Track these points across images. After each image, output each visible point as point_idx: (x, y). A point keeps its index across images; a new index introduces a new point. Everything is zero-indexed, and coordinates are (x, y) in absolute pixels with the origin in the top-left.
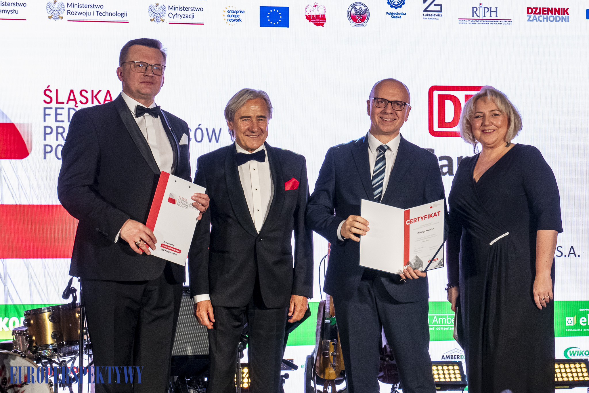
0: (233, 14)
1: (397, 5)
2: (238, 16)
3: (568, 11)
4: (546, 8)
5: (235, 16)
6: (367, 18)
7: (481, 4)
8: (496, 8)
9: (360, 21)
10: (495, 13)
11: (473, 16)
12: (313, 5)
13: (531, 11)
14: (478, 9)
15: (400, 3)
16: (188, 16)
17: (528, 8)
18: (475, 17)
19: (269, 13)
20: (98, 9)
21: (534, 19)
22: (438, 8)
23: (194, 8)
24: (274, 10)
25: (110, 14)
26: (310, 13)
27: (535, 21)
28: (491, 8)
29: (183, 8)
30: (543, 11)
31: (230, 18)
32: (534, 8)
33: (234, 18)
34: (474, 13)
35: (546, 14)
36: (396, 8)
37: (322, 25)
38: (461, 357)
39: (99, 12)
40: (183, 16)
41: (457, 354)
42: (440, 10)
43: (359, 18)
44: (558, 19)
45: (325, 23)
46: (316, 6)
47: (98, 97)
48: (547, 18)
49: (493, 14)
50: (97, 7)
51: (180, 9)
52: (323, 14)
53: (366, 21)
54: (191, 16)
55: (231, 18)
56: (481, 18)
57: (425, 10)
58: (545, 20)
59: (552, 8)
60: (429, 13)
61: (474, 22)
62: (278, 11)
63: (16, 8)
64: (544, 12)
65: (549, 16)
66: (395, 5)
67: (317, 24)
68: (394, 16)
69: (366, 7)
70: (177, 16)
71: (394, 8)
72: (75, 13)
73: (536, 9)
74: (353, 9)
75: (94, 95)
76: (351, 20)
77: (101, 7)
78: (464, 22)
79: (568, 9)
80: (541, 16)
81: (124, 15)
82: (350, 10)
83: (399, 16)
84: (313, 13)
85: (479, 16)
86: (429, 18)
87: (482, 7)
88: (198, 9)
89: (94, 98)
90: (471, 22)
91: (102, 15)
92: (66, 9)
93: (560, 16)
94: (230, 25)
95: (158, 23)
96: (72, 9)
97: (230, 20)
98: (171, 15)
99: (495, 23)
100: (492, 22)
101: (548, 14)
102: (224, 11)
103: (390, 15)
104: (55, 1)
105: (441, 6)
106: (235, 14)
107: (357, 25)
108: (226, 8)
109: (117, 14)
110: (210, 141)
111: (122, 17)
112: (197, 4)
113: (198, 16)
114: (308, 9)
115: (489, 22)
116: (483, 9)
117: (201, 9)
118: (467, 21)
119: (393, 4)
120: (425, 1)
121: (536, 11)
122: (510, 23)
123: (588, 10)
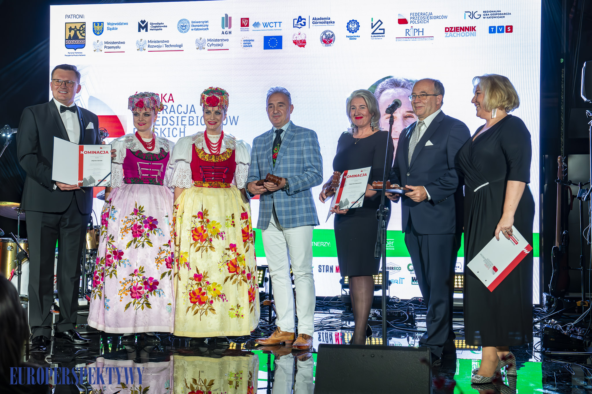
0: (247, 42)
1: (354, 31)
2: (250, 43)
3: (475, 29)
4: (459, 27)
6: (333, 40)
7: (412, 27)
8: (423, 29)
9: (329, 43)
10: (422, 32)
11: (406, 35)
12: (298, 34)
13: (448, 30)
14: (410, 30)
15: (356, 29)
16: (219, 45)
17: (446, 28)
18: (408, 36)
19: (269, 41)
20: (165, 43)
21: (450, 36)
22: (382, 31)
24: (272, 38)
25: (173, 46)
26: (296, 39)
27: (451, 36)
28: (419, 29)
30: (457, 29)
31: (245, 45)
32: (450, 28)
33: (248, 45)
34: (407, 33)
35: (459, 31)
36: (353, 33)
37: (304, 46)
38: (395, 268)
39: (166, 45)
41: (392, 266)
42: (383, 32)
43: (328, 41)
44: (468, 34)
45: (306, 45)
47: (165, 98)
48: (459, 34)
49: (421, 34)
50: (166, 42)
52: (305, 39)
53: (332, 42)
55: (246, 45)
56: (412, 37)
57: (373, 33)
58: (458, 36)
59: (464, 27)
60: (375, 35)
61: (406, 40)
62: (275, 39)
63: (119, 45)
65: (461, 33)
67: (300, 46)
68: (351, 38)
69: (333, 33)
71: (351, 33)
72: (153, 46)
73: (452, 28)
74: (324, 35)
75: (163, 97)
76: (323, 43)
77: (168, 41)
78: (400, 40)
79: (475, 27)
80: (455, 33)
81: (181, 46)
82: (322, 36)
83: (355, 38)
84: (298, 39)
85: (410, 34)
86: (375, 39)
88: (225, 40)
89: (163, 99)
90: (404, 40)
91: (168, 47)
92: (148, 44)
93: (469, 32)
94: (245, 49)
95: (201, 50)
96: (151, 44)
98: (209, 45)
100: (420, 39)
101: (461, 31)
102: (242, 41)
103: (349, 38)
104: (141, 40)
105: (384, 29)
106: (248, 42)
107: (326, 46)
108: (243, 39)
109: (177, 46)
110: (232, 124)
112: (225, 37)
113: (226, 45)
114: (295, 37)
115: (417, 39)
116: (413, 30)
117: (227, 40)
118: (402, 39)
119: (351, 30)
120: (372, 27)
121: (451, 30)
122: (433, 39)
123: (490, 27)
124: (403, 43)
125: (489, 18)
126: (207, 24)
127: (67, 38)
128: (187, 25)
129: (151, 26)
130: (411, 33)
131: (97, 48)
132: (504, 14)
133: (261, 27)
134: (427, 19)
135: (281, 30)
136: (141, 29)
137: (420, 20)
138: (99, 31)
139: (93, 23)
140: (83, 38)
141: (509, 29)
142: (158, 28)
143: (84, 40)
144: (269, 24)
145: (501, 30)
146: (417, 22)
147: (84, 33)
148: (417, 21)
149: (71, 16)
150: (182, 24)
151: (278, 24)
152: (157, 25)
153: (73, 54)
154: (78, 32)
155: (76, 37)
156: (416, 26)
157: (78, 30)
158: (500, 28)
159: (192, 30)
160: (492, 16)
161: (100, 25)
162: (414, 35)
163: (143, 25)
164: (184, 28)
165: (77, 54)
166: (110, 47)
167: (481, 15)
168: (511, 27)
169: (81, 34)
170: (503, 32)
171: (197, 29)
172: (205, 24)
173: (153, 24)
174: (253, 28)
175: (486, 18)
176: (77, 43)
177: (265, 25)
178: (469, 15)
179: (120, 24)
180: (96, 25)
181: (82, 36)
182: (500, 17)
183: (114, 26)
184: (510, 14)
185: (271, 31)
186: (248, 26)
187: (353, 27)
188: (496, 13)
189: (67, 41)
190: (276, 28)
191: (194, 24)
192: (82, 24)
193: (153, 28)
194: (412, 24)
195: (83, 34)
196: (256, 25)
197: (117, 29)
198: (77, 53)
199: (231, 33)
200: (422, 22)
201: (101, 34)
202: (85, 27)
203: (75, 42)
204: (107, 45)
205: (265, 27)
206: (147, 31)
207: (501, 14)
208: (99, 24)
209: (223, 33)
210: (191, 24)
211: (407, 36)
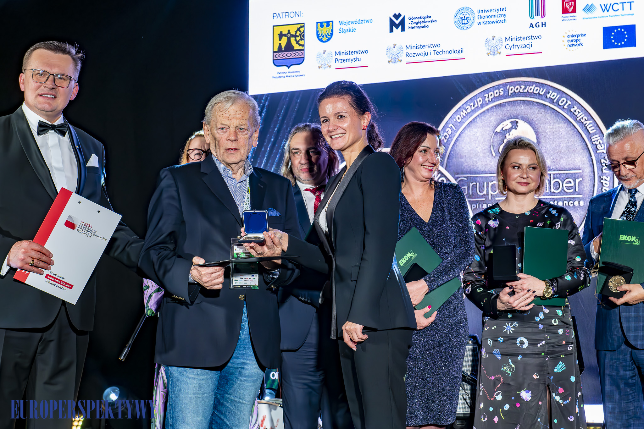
0: (573, 38)
2: (578, 40)
5: (576, 40)
16: (526, 46)
20: (435, 49)
23: (532, 36)
24: (619, 29)
25: (447, 52)
29: (520, 38)
31: (570, 43)
39: (436, 52)
40: (520, 46)
50: (435, 46)
51: (517, 40)
54: (528, 46)
55: (572, 43)
62: (623, 30)
63: (359, 56)
70: (514, 46)
72: (413, 55)
77: (439, 46)
81: (460, 52)
88: (535, 38)
91: (439, 54)
92: (405, 51)
94: (570, 50)
95: (495, 56)
96: (410, 51)
97: (570, 46)
98: (507, 47)
102: (564, 37)
104: (394, 45)
106: (576, 38)
108: (566, 33)
109: (453, 51)
111: (459, 53)
112: (535, 32)
113: (536, 45)
117: (540, 37)
126: (504, 13)
127: (276, 50)
128: (470, 16)
129: (410, 21)
131: (323, 63)
133: (598, 11)
135: (632, 15)
136: (394, 28)
138: (326, 36)
139: (317, 23)
140: (301, 48)
142: (422, 25)
143: (303, 52)
144: (612, 6)
147: (301, 39)
149: (281, 15)
150: (461, 16)
151: (627, 6)
152: (420, 20)
153: (285, 75)
154: (292, 39)
155: (289, 47)
157: (293, 36)
159: (479, 24)
161: (328, 25)
163: (397, 22)
164: (466, 22)
165: (292, 74)
166: (344, 60)
169: (297, 42)
171: (487, 23)
172: (500, 13)
173: (413, 18)
174: (584, 15)
176: (291, 57)
177: (604, 8)
179: (360, 22)
180: (322, 26)
181: (300, 45)
183: (351, 26)
185: (616, 17)
186: (574, 11)
189: (275, 54)
190: (623, 13)
191: (482, 14)
192: (299, 26)
193: (413, 25)
195: (301, 42)
196: (589, 8)
197: (354, 30)
198: (291, 72)
199: (545, 24)
201: (329, 40)
202: (304, 31)
203: (289, 55)
204: (339, 57)
205: (604, 11)
206: (403, 30)
208: (325, 24)
209: (532, 25)
210: (477, 14)
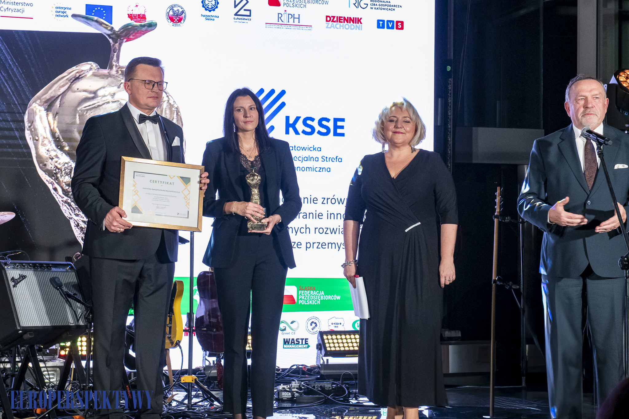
0: (61, 10)
1: (211, 8)
2: (65, 12)
3: (361, 21)
4: (342, 17)
5: (63, 12)
6: (183, 19)
7: (285, 11)
8: (299, 15)
9: (177, 22)
10: (298, 19)
11: (278, 21)
12: (135, 5)
13: (330, 19)
14: (283, 15)
15: (213, 7)
16: (18, 11)
17: (327, 17)
19: (94, 11)
21: (331, 27)
22: (248, 13)
23: (24, 3)
24: (99, 8)
26: (131, 12)
28: (294, 15)
29: (14, 3)
30: (340, 19)
31: (58, 14)
32: (332, 17)
33: (62, 14)
34: (279, 19)
35: (342, 22)
36: (210, 11)
40: (14, 10)
42: (249, 14)
43: (176, 19)
44: (352, 27)
46: (137, 6)
48: (343, 26)
49: (296, 20)
51: (12, 4)
52: (143, 13)
53: (182, 21)
54: (21, 11)
56: (285, 23)
57: (236, 15)
58: (342, 28)
59: (348, 18)
60: (239, 17)
61: (279, 27)
62: (102, 9)
64: (341, 21)
65: (345, 24)
66: (209, 8)
68: (208, 18)
69: (183, 9)
70: (8, 10)
71: (208, 11)
73: (334, 17)
74: (171, 10)
76: (169, 21)
78: (270, 26)
79: (361, 18)
80: (338, 24)
82: (168, 11)
83: (213, 18)
84: (134, 13)
85: (283, 21)
86: (239, 22)
87: (286, 13)
88: (27, 5)
90: (276, 27)
93: (355, 24)
94: (57, 19)
97: (57, 16)
98: (2, 9)
99: (298, 28)
100: (295, 28)
101: (344, 22)
102: (53, 7)
103: (205, 17)
105: (250, 11)
106: (63, 10)
107: (174, 25)
108: (54, 5)
113: (28, 11)
114: (130, 9)
115: (292, 27)
116: (288, 15)
117: (31, 5)
118: (273, 26)
119: (207, 7)
120: (235, 6)
121: (333, 19)
122: (311, 29)
123: (378, 21)
124: (274, 30)
125: (377, 9)
130: (285, 18)
132: (394, 6)
134: (304, 3)
137: (296, 3)
141: (400, 25)
145: (390, 26)
146: (291, 5)
148: (291, 3)
156: (291, 10)
158: (389, 23)
160: (381, 7)
162: (288, 22)
167: (367, 4)
168: (402, 23)
170: (392, 28)
175: (374, 8)
178: (354, 3)
182: (390, 9)
184: (401, 6)
187: (210, 3)
188: (385, 4)
194: (285, 8)
200: (298, 6)
207: (390, 6)
211: (280, 23)
